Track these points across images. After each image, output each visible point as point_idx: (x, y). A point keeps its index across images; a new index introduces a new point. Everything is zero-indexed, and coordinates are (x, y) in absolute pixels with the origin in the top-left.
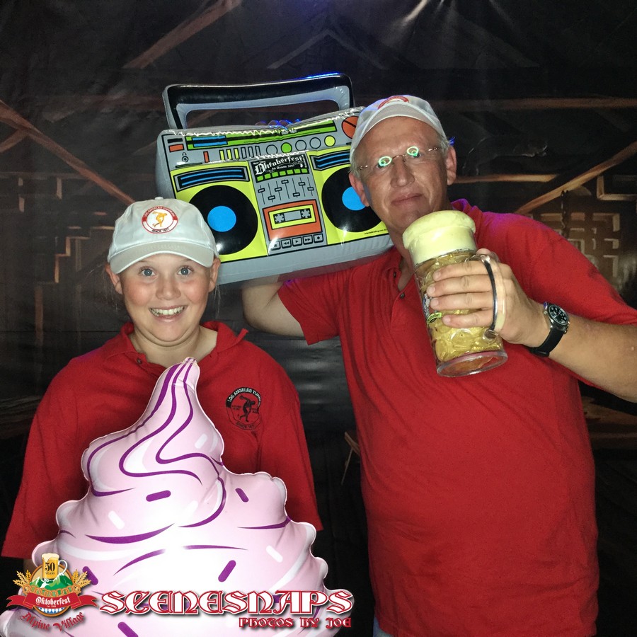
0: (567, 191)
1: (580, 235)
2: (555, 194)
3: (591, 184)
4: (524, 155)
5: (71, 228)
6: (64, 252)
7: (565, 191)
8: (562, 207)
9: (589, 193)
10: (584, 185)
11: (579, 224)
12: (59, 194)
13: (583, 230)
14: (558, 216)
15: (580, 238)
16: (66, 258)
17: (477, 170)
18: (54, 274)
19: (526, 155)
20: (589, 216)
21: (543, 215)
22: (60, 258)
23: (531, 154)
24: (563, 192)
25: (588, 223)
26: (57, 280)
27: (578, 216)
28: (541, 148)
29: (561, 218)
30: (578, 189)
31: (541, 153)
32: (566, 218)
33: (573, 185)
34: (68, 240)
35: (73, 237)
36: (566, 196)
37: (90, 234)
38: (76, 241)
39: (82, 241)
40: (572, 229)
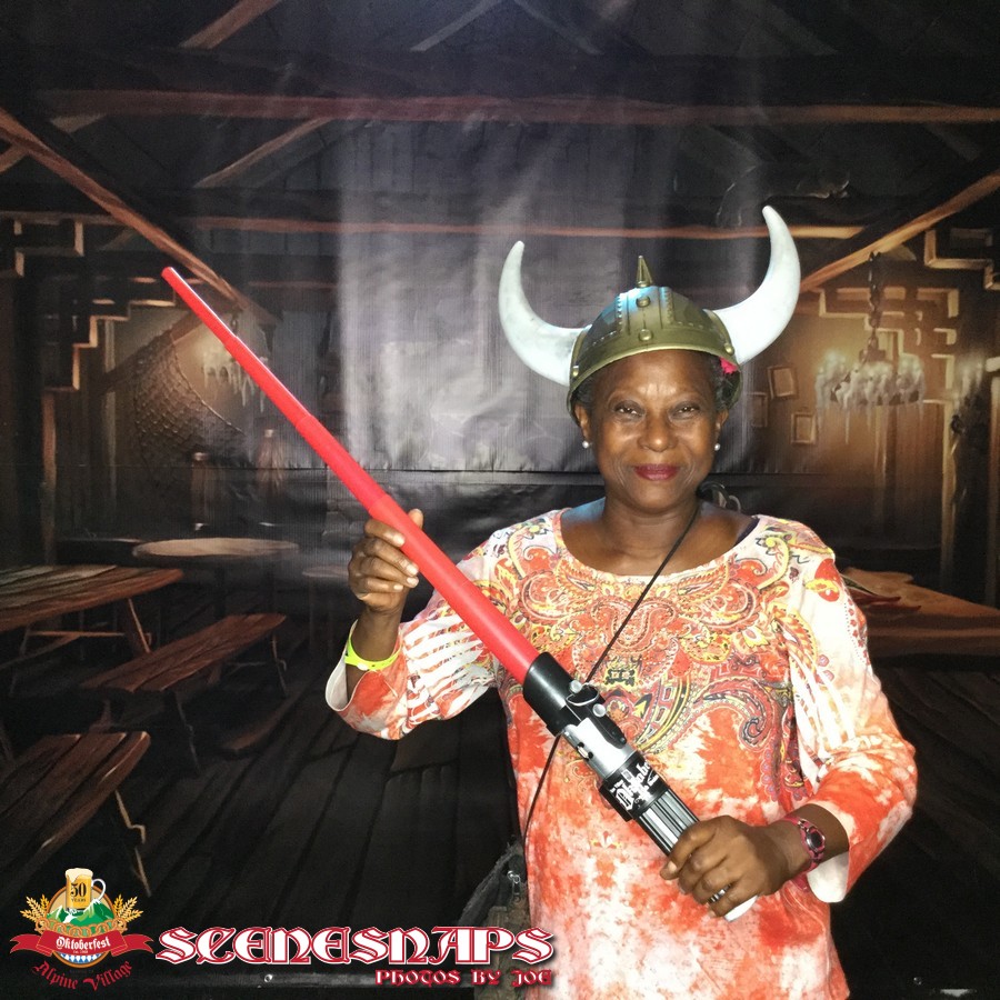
0: (879, 254)
1: (897, 323)
2: (860, 257)
3: (916, 243)
4: (812, 195)
5: (98, 302)
6: (87, 341)
7: (875, 253)
8: (870, 279)
9: (913, 258)
10: (906, 244)
11: (895, 304)
12: (79, 247)
13: (902, 314)
14: (864, 293)
15: (897, 326)
16: (91, 350)
17: (740, 217)
18: (71, 374)
19: (817, 196)
20: (911, 292)
21: (840, 290)
22: (81, 349)
23: (824, 193)
24: (872, 255)
25: (910, 303)
26: (76, 384)
27: (894, 292)
28: (841, 183)
29: (869, 296)
30: (895, 250)
31: (841, 193)
32: (876, 295)
33: (887, 244)
34: (93, 321)
35: (102, 317)
36: (876, 262)
37: (129, 311)
38: (107, 324)
39: (116, 323)
40: (885, 313)
